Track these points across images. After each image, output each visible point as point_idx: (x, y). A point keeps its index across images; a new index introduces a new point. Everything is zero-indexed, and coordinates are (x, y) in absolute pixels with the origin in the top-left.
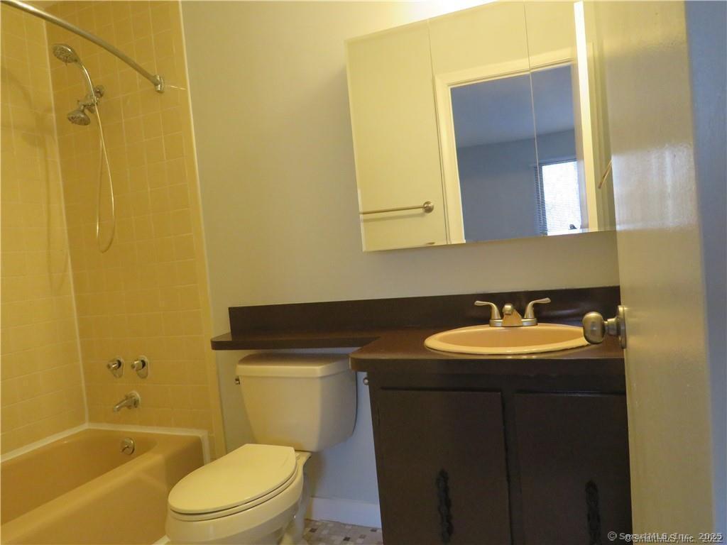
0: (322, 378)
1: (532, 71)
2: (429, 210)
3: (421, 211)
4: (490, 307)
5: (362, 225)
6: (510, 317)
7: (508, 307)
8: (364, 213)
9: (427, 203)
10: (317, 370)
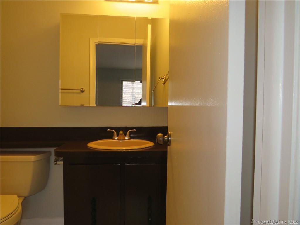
0: (34, 161)
1: (136, 45)
2: (83, 91)
3: (79, 91)
4: (113, 132)
5: (60, 94)
6: (122, 136)
7: (121, 132)
8: (62, 89)
9: (82, 88)
10: (32, 158)
